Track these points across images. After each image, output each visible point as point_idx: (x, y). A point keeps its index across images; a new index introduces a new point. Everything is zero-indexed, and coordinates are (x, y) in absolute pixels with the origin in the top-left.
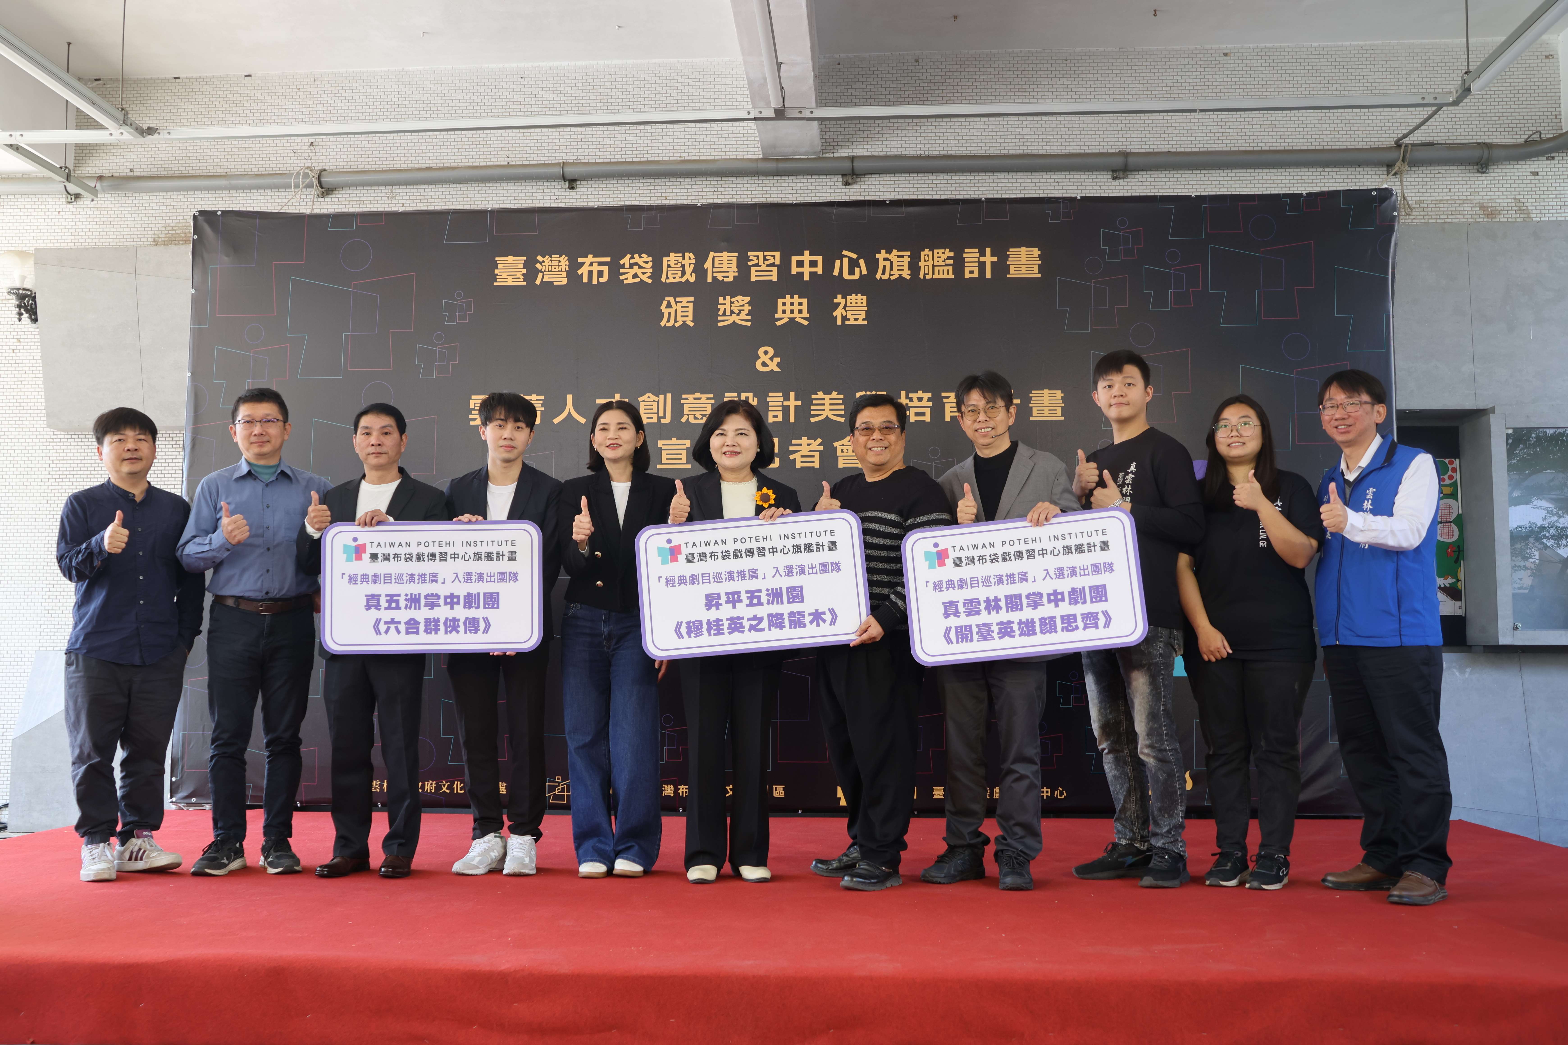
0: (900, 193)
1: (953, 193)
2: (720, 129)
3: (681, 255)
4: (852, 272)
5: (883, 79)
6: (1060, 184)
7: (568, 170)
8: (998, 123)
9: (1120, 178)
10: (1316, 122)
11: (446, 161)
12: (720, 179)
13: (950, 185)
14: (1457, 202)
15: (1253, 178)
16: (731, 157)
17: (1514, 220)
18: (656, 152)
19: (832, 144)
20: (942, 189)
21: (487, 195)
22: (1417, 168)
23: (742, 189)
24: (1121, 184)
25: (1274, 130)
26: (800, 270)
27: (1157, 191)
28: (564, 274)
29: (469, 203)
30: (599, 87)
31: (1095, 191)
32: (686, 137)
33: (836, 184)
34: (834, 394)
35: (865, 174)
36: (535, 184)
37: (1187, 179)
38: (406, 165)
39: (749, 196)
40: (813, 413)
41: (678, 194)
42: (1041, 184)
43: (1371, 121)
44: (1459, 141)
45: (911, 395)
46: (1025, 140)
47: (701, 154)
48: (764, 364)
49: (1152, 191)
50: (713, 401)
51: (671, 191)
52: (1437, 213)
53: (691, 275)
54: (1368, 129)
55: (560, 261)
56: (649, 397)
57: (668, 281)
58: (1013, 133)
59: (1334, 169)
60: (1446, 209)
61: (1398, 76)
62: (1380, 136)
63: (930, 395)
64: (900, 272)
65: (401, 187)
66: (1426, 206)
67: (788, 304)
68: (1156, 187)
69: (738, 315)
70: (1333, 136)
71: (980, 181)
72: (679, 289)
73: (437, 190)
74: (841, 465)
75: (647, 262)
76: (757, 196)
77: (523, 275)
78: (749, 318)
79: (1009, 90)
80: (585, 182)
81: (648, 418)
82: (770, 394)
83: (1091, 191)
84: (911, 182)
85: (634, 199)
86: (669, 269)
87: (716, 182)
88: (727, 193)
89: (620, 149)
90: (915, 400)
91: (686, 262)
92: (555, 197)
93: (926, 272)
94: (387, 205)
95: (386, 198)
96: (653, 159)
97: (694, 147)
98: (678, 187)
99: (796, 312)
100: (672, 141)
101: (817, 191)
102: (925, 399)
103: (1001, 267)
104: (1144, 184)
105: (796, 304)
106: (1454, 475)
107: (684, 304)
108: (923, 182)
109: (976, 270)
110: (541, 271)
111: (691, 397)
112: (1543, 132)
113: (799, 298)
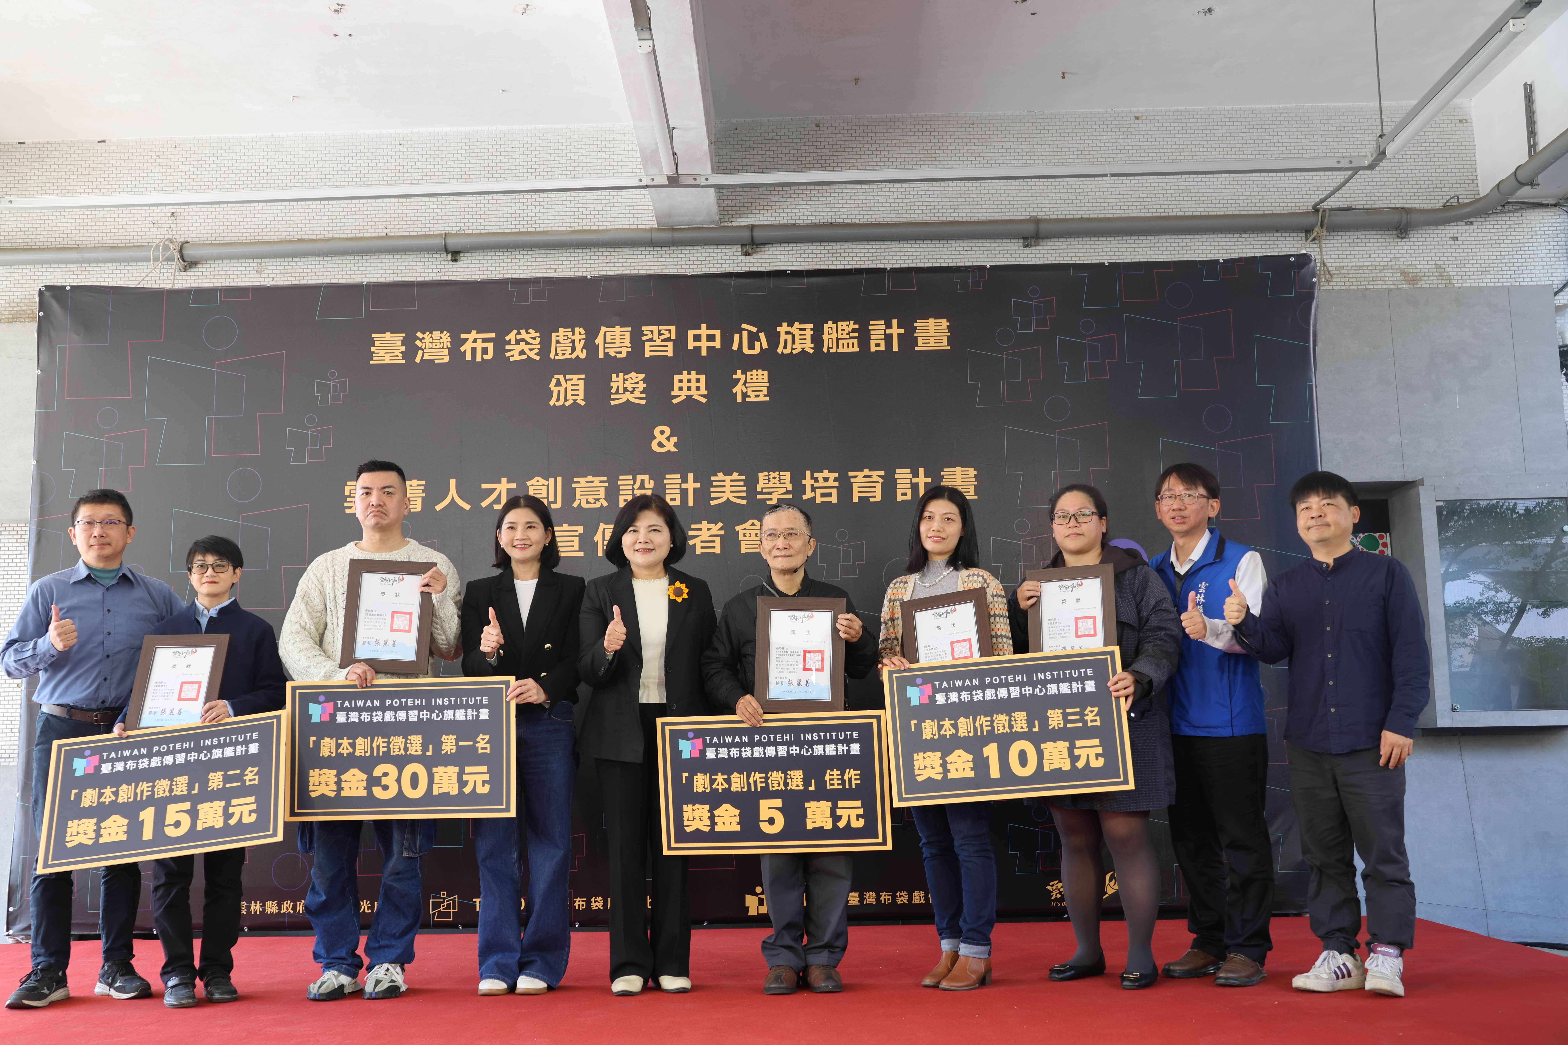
0: (802, 263)
1: (858, 263)
2: (612, 197)
3: (570, 330)
4: (751, 346)
5: (783, 145)
6: (970, 252)
7: (450, 241)
8: (903, 189)
9: (1031, 246)
10: (1232, 186)
11: (319, 233)
12: (612, 250)
13: (854, 255)
14: (1378, 268)
15: (1169, 245)
16: (624, 227)
17: (1436, 286)
18: (545, 222)
19: (730, 212)
20: (846, 259)
21: (364, 268)
22: (1336, 234)
23: (636, 260)
24: (1033, 252)
25: (1189, 195)
26: (697, 344)
27: (1070, 259)
28: (446, 351)
29: (344, 277)
30: (483, 154)
31: (1006, 260)
32: (576, 206)
33: (735, 254)
34: (735, 476)
35: (765, 244)
36: (415, 256)
37: (1101, 246)
38: (276, 237)
39: (644, 268)
40: (713, 495)
41: (568, 266)
42: (950, 253)
43: (1287, 186)
44: (1377, 206)
45: (816, 475)
46: (932, 207)
47: (593, 224)
48: (661, 445)
49: (1065, 259)
50: (606, 484)
51: (561, 262)
52: (1358, 279)
53: (582, 351)
54: (1284, 193)
55: (441, 338)
56: (538, 481)
57: (557, 358)
58: (920, 200)
59: (1252, 235)
60: (1366, 275)
61: (1314, 140)
62: (1297, 200)
63: (836, 475)
64: (803, 346)
65: (271, 260)
66: (1346, 272)
67: (685, 381)
68: (1069, 255)
69: (632, 392)
70: (1250, 201)
71: (886, 250)
72: (569, 367)
73: (310, 263)
74: (743, 551)
75: (534, 338)
76: (652, 267)
77: (402, 352)
78: (644, 395)
79: (914, 155)
80: (469, 254)
82: (667, 476)
83: (1002, 260)
84: (814, 252)
85: (521, 271)
86: (558, 345)
87: (608, 254)
88: (620, 264)
89: (506, 219)
90: (821, 480)
91: (576, 337)
92: (437, 270)
93: (830, 346)
94: (255, 280)
95: (255, 272)
96: (541, 229)
97: (585, 216)
98: (569, 259)
99: (693, 388)
100: (561, 210)
101: (716, 262)
102: (831, 479)
103: (909, 340)
104: (1057, 251)
105: (693, 381)
106: (1385, 550)
107: (575, 381)
108: (827, 251)
109: (882, 343)
110: (421, 349)
111: (582, 480)
112: (1460, 197)
113: (697, 374)
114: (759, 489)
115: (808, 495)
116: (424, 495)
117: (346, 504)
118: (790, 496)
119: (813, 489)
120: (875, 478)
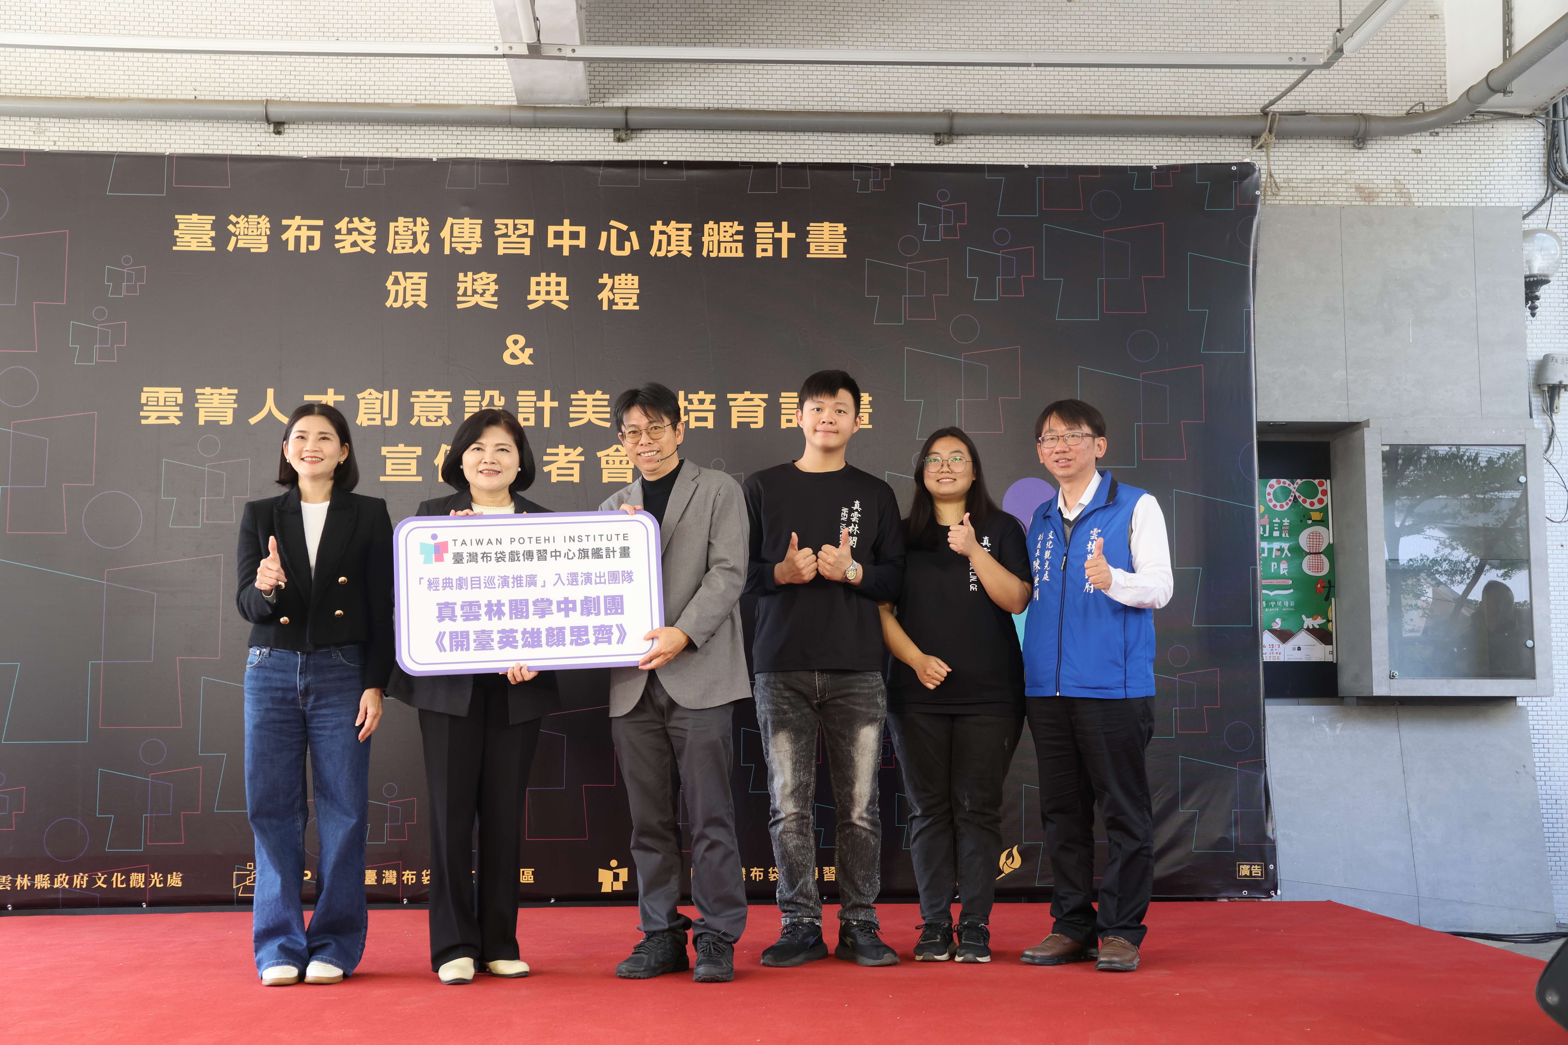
0: (682, 153)
1: (748, 155)
2: (465, 67)
3: (411, 220)
4: (620, 247)
5: (665, 14)
6: (874, 148)
7: (273, 110)
8: (801, 73)
9: (944, 143)
10: (1172, 83)
11: (112, 90)
12: (464, 129)
13: (744, 146)
14: (1331, 181)
15: (1099, 147)
16: (479, 103)
17: (1394, 204)
18: (386, 92)
19: (602, 91)
20: (734, 150)
21: (168, 137)
22: (1285, 141)
23: (491, 142)
24: (946, 150)
25: (1124, 91)
26: (558, 242)
28: (264, 239)
29: (142, 145)
30: (313, 8)
31: (914, 158)
32: (423, 75)
33: (606, 139)
34: (598, 394)
35: (641, 130)
36: (230, 125)
37: (1022, 146)
38: (61, 95)
39: (500, 151)
40: (572, 416)
42: (852, 148)
43: (1234, 85)
44: (1333, 111)
45: (690, 396)
46: (833, 95)
47: (442, 97)
48: (513, 356)
49: (984, 159)
50: (450, 400)
51: (404, 141)
52: (1308, 194)
53: (424, 245)
54: (1231, 93)
55: (259, 223)
56: (370, 394)
57: (395, 252)
58: (820, 85)
59: (1192, 140)
60: (1317, 190)
61: (1266, 33)
62: (1245, 102)
63: (713, 396)
64: (680, 248)
65: (52, 120)
66: (1295, 185)
67: (543, 284)
69: (482, 295)
70: (1191, 101)
71: (779, 142)
72: (409, 263)
73: (101, 126)
74: (605, 480)
75: (369, 228)
76: (510, 151)
77: (211, 238)
78: (495, 299)
79: (815, 34)
80: (296, 126)
81: (369, 419)
82: (521, 393)
83: (909, 158)
84: (697, 140)
85: (356, 149)
86: (397, 237)
87: (459, 133)
88: (473, 146)
89: (340, 87)
90: (696, 402)
91: (419, 229)
92: (257, 144)
93: (711, 249)
94: (32, 143)
95: (34, 136)
96: (381, 101)
97: (433, 88)
98: (413, 137)
99: (553, 293)
100: (405, 79)
101: (584, 148)
102: (708, 402)
103: (800, 245)
104: (973, 150)
105: (553, 284)
106: (1325, 498)
107: (415, 280)
108: (711, 141)
109: (770, 248)
110: (234, 235)
111: (422, 394)
112: (1426, 104)
113: (557, 276)
116: (236, 406)
117: (142, 414)
120: (757, 402)
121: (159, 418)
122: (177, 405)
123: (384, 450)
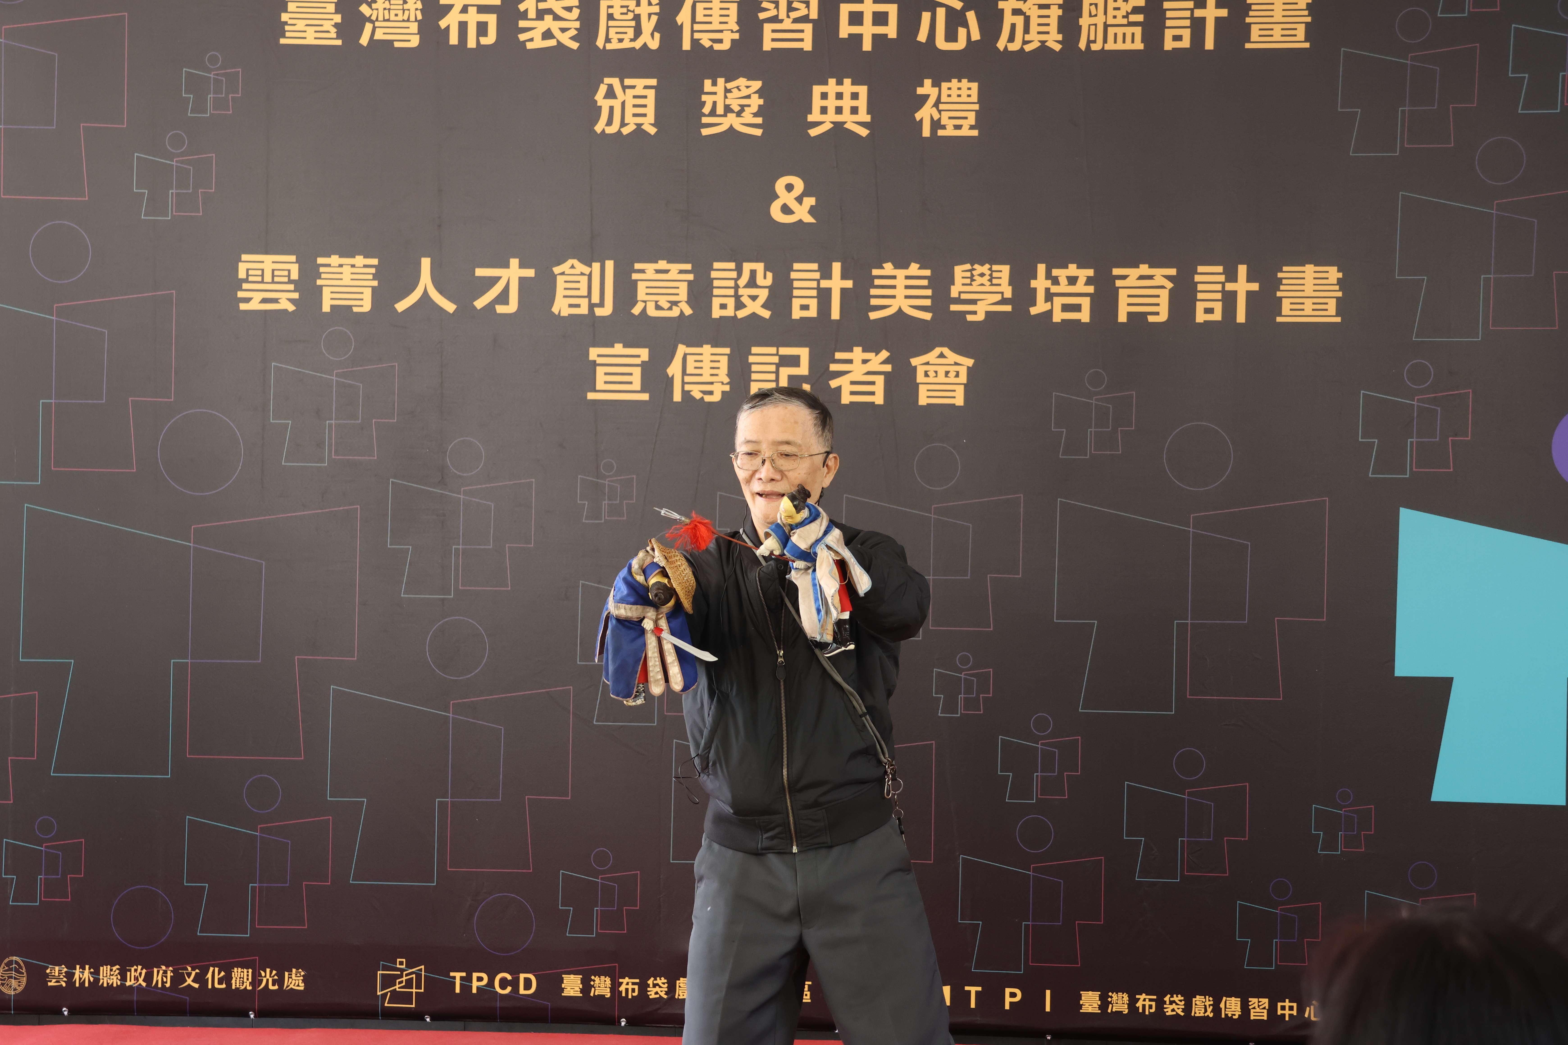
4: (951, 36)
26: (855, 30)
28: (414, 27)
40: (874, 302)
48: (786, 209)
50: (691, 277)
53: (652, 35)
55: (405, 2)
56: (573, 267)
57: (609, 47)
63: (1090, 272)
64: (1043, 37)
67: (832, 96)
69: (739, 114)
72: (630, 63)
74: (923, 401)
75: (569, 9)
77: (336, 25)
78: (759, 120)
81: (571, 306)
82: (796, 266)
86: (611, 23)
90: (1063, 281)
91: (644, 11)
93: (1092, 38)
99: (847, 111)
102: (1082, 280)
103: (1234, 29)
105: (847, 96)
107: (639, 91)
109: (1187, 34)
110: (369, 20)
111: (650, 267)
113: (853, 84)
114: (954, 294)
115: (1040, 307)
116: (375, 283)
117: (240, 294)
118: (1008, 308)
119: (1049, 296)
120: (1159, 280)
121: (264, 301)
122: (290, 282)
123: (594, 353)
